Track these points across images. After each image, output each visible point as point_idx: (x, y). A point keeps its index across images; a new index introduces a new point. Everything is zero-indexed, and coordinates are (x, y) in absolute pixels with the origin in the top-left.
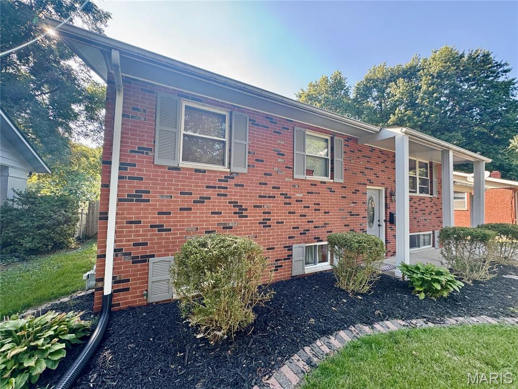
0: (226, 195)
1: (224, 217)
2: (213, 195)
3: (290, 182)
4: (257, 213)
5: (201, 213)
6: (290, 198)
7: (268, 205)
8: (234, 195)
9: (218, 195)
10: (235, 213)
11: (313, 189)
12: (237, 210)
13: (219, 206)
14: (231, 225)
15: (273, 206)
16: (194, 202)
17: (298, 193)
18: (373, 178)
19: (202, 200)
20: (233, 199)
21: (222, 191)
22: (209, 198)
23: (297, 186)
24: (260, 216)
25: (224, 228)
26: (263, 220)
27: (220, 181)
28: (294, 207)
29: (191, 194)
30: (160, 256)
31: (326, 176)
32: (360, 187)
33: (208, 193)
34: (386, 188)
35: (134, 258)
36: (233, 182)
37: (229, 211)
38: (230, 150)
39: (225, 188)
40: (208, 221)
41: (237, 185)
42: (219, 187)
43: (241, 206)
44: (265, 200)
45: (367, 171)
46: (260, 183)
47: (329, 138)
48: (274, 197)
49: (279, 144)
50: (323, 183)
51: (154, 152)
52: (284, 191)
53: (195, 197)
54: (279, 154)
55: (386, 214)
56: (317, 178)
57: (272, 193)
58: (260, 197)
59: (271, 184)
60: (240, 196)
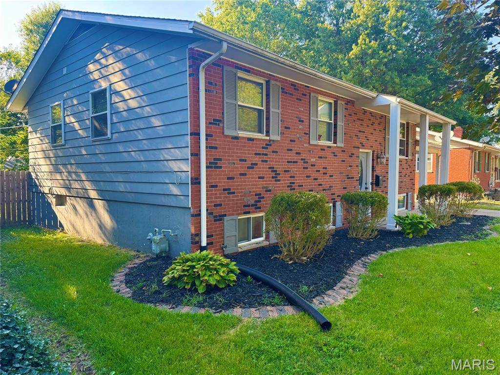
0: (266, 161)
1: (266, 181)
2: (259, 161)
3: (307, 147)
4: (286, 177)
6: (307, 162)
7: (294, 169)
8: (272, 161)
9: (263, 161)
10: (273, 177)
11: (322, 154)
12: (273, 174)
14: (270, 188)
15: (296, 171)
16: (248, 168)
17: (312, 157)
18: (364, 141)
19: (253, 166)
21: (265, 158)
23: (312, 152)
24: (288, 180)
25: (266, 191)
26: (290, 183)
27: (263, 148)
28: (311, 171)
29: (246, 161)
30: (230, 215)
31: (329, 140)
32: (354, 151)
33: (256, 159)
34: (373, 151)
35: (215, 217)
36: (270, 149)
37: (269, 175)
38: (268, 119)
39: (266, 155)
40: (256, 185)
41: (273, 152)
42: (263, 154)
43: (276, 171)
44: (291, 165)
45: (360, 134)
46: (288, 150)
47: (333, 102)
48: (297, 162)
49: (300, 111)
50: (329, 147)
51: (223, 123)
52: (303, 156)
53: (248, 163)
54: (300, 121)
55: (373, 177)
56: (324, 142)
57: (295, 158)
58: (288, 162)
59: (295, 150)
60: (276, 162)
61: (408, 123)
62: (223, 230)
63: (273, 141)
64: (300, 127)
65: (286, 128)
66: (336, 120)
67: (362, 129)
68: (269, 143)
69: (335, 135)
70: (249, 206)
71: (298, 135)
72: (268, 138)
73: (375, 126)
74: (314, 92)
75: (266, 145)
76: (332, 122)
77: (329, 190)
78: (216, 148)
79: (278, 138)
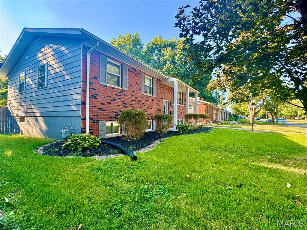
0: (121, 99)
1: (121, 107)
3: (140, 95)
4: (131, 107)
5: (114, 105)
6: (140, 102)
7: (134, 104)
8: (123, 99)
9: (119, 98)
10: (124, 106)
11: (147, 99)
13: (119, 103)
15: (135, 105)
16: (112, 100)
17: (142, 100)
18: (165, 96)
19: (114, 100)
20: (124, 100)
21: (120, 97)
22: (116, 99)
23: (142, 97)
25: (121, 112)
27: (119, 92)
28: (142, 105)
29: (110, 97)
30: (102, 121)
31: (150, 94)
32: (161, 100)
33: (116, 97)
34: (169, 101)
35: (94, 121)
36: (123, 94)
37: (122, 105)
38: (122, 80)
39: (121, 96)
40: (116, 108)
41: (124, 95)
42: (119, 95)
43: (126, 103)
44: (133, 102)
45: (163, 93)
46: (131, 95)
47: (151, 79)
48: (135, 101)
49: (137, 80)
50: (150, 97)
51: (99, 79)
52: (139, 99)
53: (112, 98)
54: (137, 84)
55: (169, 111)
56: (148, 95)
57: (135, 99)
58: (131, 100)
59: (135, 95)
60: (125, 99)
61: (182, 92)
62: (98, 127)
63: (124, 90)
64: (137, 86)
65: (130, 85)
66: (153, 86)
67: (164, 92)
68: (122, 91)
69: (153, 92)
70: (112, 117)
71: (136, 90)
72: (122, 89)
73: (170, 91)
74: (143, 73)
75: (121, 91)
76: (151, 87)
77: (150, 114)
78: (95, 89)
79: (127, 89)
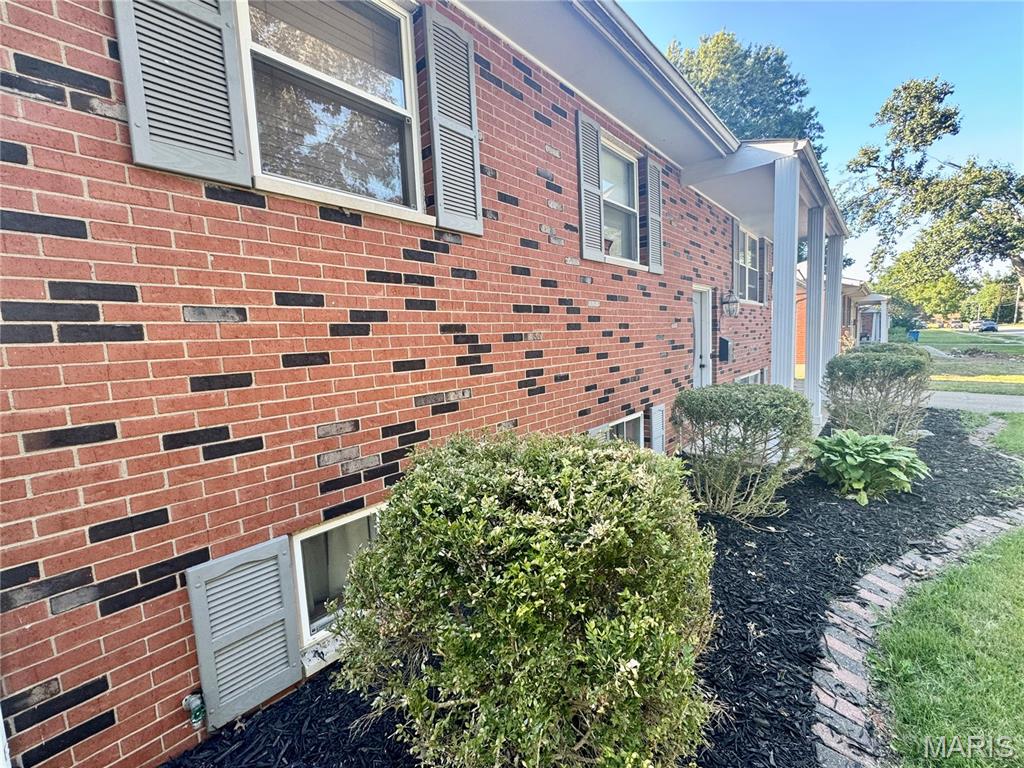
0: (431, 305)
1: (433, 375)
3: (576, 268)
4: (513, 357)
5: (362, 370)
6: (577, 311)
8: (453, 305)
9: (410, 304)
10: (461, 361)
11: (616, 288)
12: (464, 350)
13: (416, 341)
14: (452, 399)
15: (547, 336)
16: (336, 330)
17: (591, 297)
18: (699, 264)
19: (360, 323)
20: (455, 315)
21: (421, 292)
22: (383, 316)
23: (589, 281)
24: (521, 365)
25: (436, 410)
26: (529, 374)
27: (408, 254)
28: (589, 335)
30: (229, 548)
31: (630, 256)
32: (683, 286)
33: (378, 297)
34: (715, 289)
35: (103, 589)
36: (443, 263)
37: (443, 354)
38: (428, 153)
39: (429, 281)
40: (386, 394)
42: (410, 279)
43: (474, 338)
44: (528, 320)
45: (692, 249)
46: (515, 270)
47: (634, 161)
48: (546, 310)
49: (548, 156)
50: (632, 272)
52: (566, 291)
53: (338, 311)
54: (549, 186)
55: (714, 343)
57: (543, 297)
58: (517, 309)
59: (540, 272)
61: (762, 240)
62: (189, 628)
63: (456, 234)
64: (553, 205)
65: (503, 197)
66: (644, 207)
67: (697, 239)
68: (437, 243)
69: (644, 243)
70: (355, 479)
71: (546, 229)
72: (431, 220)
73: (718, 236)
75: (425, 245)
76: (636, 210)
77: (634, 379)
78: (77, 230)
79: (474, 225)
